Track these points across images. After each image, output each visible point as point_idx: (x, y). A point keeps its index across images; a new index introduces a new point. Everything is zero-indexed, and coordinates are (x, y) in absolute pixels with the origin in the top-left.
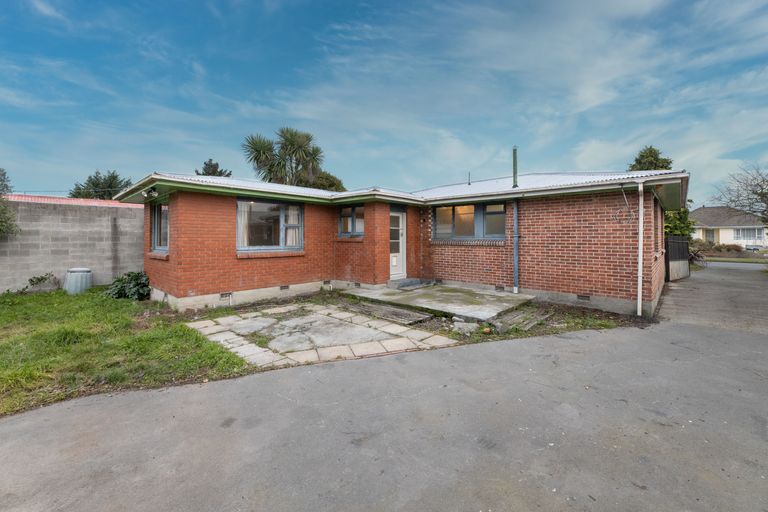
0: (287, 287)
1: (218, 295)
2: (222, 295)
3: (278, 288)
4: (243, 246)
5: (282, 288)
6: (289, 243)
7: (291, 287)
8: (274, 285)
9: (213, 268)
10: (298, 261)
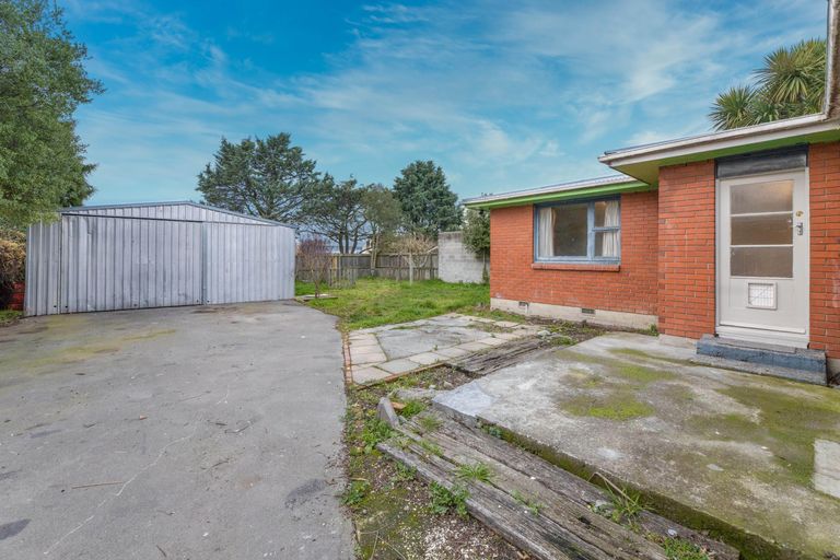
0: (592, 312)
1: (517, 302)
2: (521, 303)
3: (578, 310)
4: (546, 255)
5: (584, 311)
6: (605, 253)
7: (597, 312)
8: (573, 305)
9: (514, 276)
10: (609, 279)
